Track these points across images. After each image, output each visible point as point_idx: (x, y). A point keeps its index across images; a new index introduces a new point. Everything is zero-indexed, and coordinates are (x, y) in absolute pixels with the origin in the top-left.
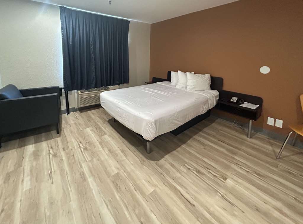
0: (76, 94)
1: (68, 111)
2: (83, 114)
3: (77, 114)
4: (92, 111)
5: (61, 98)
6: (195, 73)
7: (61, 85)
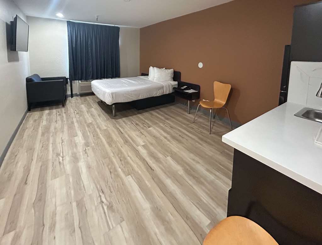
0: (78, 83)
1: (72, 96)
2: (82, 98)
3: (78, 98)
4: (89, 97)
5: (67, 85)
6: (166, 69)
7: (67, 76)
